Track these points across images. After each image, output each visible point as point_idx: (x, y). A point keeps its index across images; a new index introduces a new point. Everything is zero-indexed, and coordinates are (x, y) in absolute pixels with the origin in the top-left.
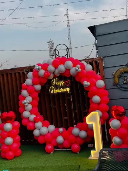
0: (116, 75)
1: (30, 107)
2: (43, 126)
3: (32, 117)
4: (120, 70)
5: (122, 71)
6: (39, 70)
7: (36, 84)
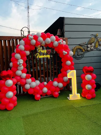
0: (74, 50)
1: (22, 67)
2: (32, 81)
3: (24, 75)
4: (76, 47)
5: (78, 48)
6: (32, 39)
7: (27, 50)
